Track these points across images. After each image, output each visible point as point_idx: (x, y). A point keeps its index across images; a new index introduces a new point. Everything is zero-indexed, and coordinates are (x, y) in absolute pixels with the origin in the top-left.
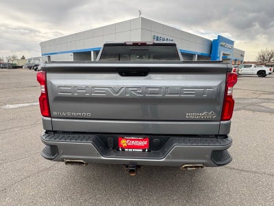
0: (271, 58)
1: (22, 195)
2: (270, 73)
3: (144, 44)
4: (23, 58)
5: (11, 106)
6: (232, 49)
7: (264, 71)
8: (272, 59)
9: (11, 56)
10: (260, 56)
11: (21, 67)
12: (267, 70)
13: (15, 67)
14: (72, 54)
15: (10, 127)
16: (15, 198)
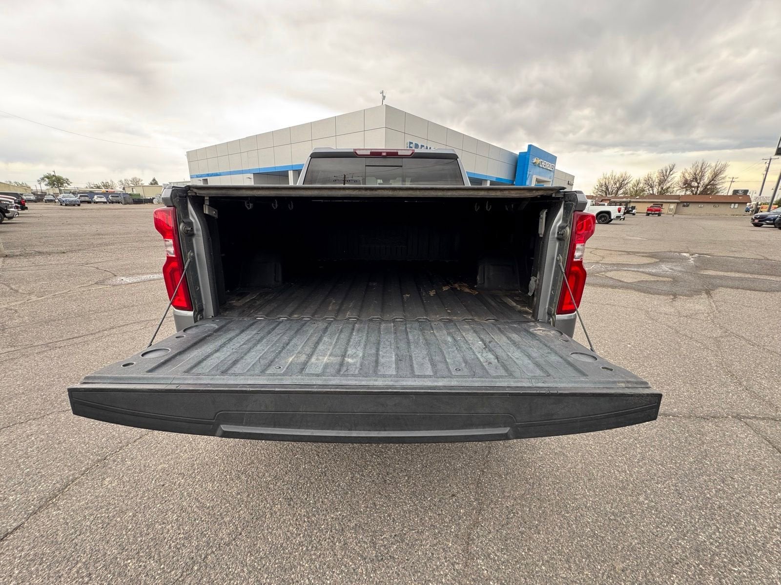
0: (619, 189)
1: (141, 471)
2: (618, 217)
3: (393, 155)
4: (154, 183)
5: (128, 280)
6: (553, 171)
7: (609, 213)
8: (621, 192)
9: (130, 178)
10: (601, 186)
11: (150, 201)
12: (614, 210)
13: (138, 201)
14: (252, 176)
15: (121, 323)
16: (126, 479)
